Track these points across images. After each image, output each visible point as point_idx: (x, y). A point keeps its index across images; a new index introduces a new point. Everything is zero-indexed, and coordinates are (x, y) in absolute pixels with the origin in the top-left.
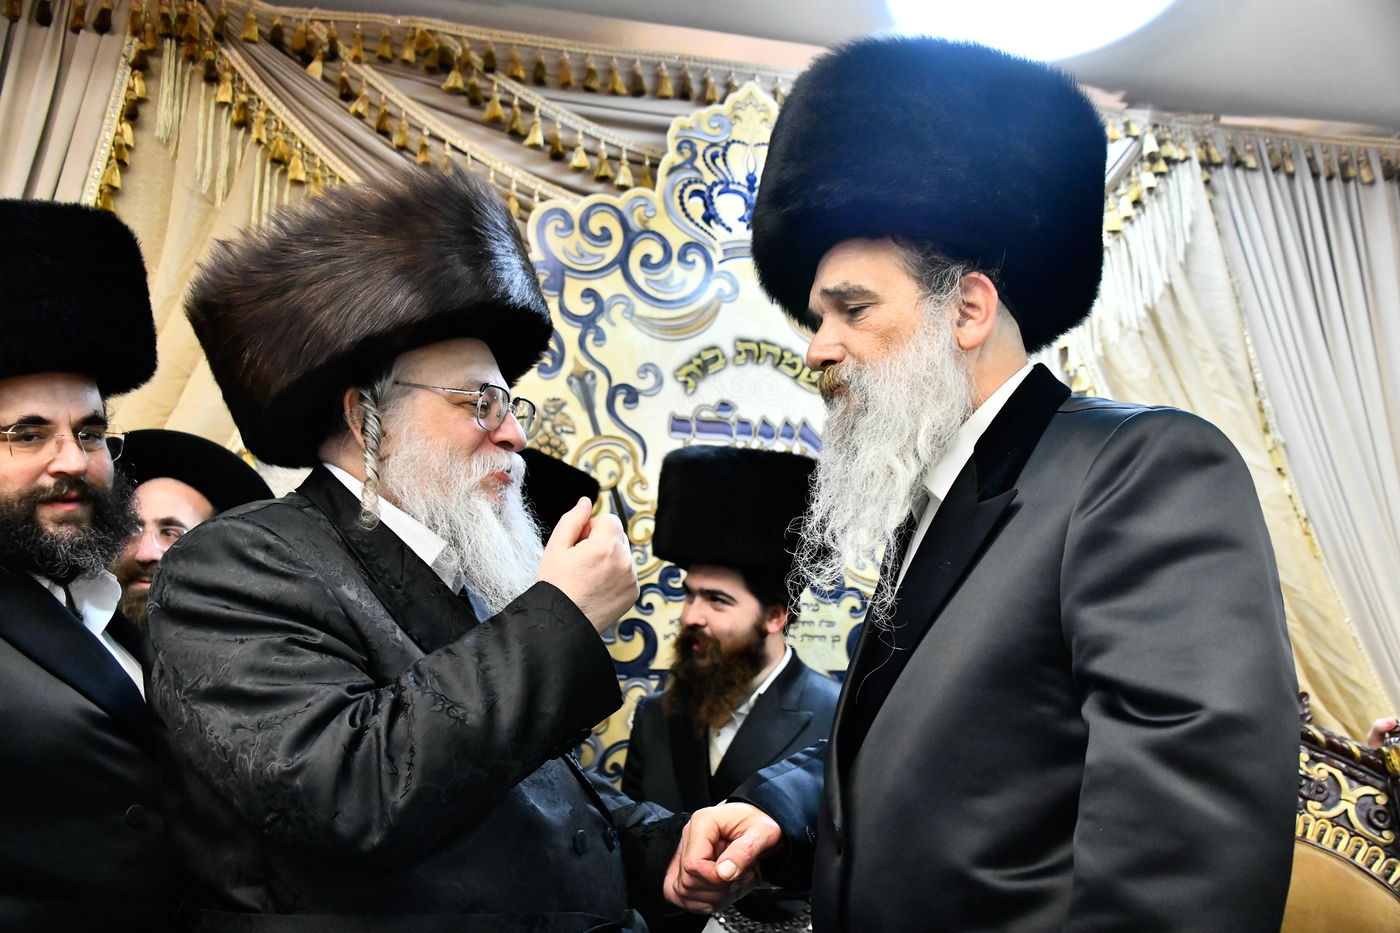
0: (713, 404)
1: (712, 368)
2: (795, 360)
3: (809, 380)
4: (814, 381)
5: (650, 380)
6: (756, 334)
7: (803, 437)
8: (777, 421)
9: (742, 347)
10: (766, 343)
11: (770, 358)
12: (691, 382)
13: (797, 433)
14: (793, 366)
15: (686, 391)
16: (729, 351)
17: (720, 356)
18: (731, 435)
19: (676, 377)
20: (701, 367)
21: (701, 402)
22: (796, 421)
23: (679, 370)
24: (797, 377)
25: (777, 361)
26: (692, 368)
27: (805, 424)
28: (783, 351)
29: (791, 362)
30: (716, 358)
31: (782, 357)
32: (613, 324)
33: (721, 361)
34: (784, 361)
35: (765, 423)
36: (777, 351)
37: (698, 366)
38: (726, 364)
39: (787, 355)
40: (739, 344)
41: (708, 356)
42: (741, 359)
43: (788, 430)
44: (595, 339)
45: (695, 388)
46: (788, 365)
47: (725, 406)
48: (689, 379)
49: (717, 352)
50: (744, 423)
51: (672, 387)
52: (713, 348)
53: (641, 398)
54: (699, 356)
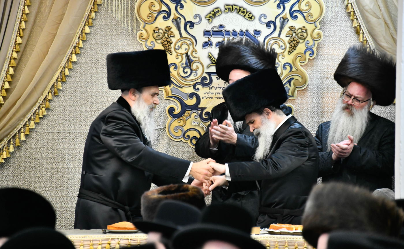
0: (218, 26)
1: (217, 14)
2: (244, 10)
3: (249, 17)
4: (250, 17)
5: (198, 19)
6: (231, 3)
7: (246, 35)
8: (238, 30)
9: (227, 7)
10: (235, 5)
11: (236, 10)
12: (211, 20)
13: (244, 34)
14: (244, 12)
15: (209, 22)
16: (223, 9)
17: (220, 11)
18: (223, 36)
19: (206, 18)
20: (214, 14)
21: (214, 26)
22: (244, 30)
23: (206, 16)
24: (245, 16)
25: (238, 11)
26: (211, 15)
27: (247, 31)
28: (240, 8)
29: (242, 11)
30: (219, 11)
31: (240, 10)
32: (186, 2)
33: (220, 12)
34: (240, 11)
35: (234, 31)
36: (238, 8)
37: (213, 14)
38: (222, 13)
39: (242, 9)
40: (226, 6)
41: (216, 11)
42: (226, 11)
43: (242, 33)
44: (180, 7)
45: (212, 21)
46: (242, 12)
47: (221, 26)
48: (210, 18)
49: (219, 9)
50: (228, 31)
51: (204, 21)
52: (218, 8)
53: (195, 25)
54: (213, 11)
